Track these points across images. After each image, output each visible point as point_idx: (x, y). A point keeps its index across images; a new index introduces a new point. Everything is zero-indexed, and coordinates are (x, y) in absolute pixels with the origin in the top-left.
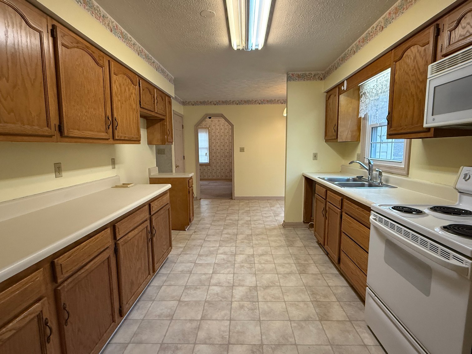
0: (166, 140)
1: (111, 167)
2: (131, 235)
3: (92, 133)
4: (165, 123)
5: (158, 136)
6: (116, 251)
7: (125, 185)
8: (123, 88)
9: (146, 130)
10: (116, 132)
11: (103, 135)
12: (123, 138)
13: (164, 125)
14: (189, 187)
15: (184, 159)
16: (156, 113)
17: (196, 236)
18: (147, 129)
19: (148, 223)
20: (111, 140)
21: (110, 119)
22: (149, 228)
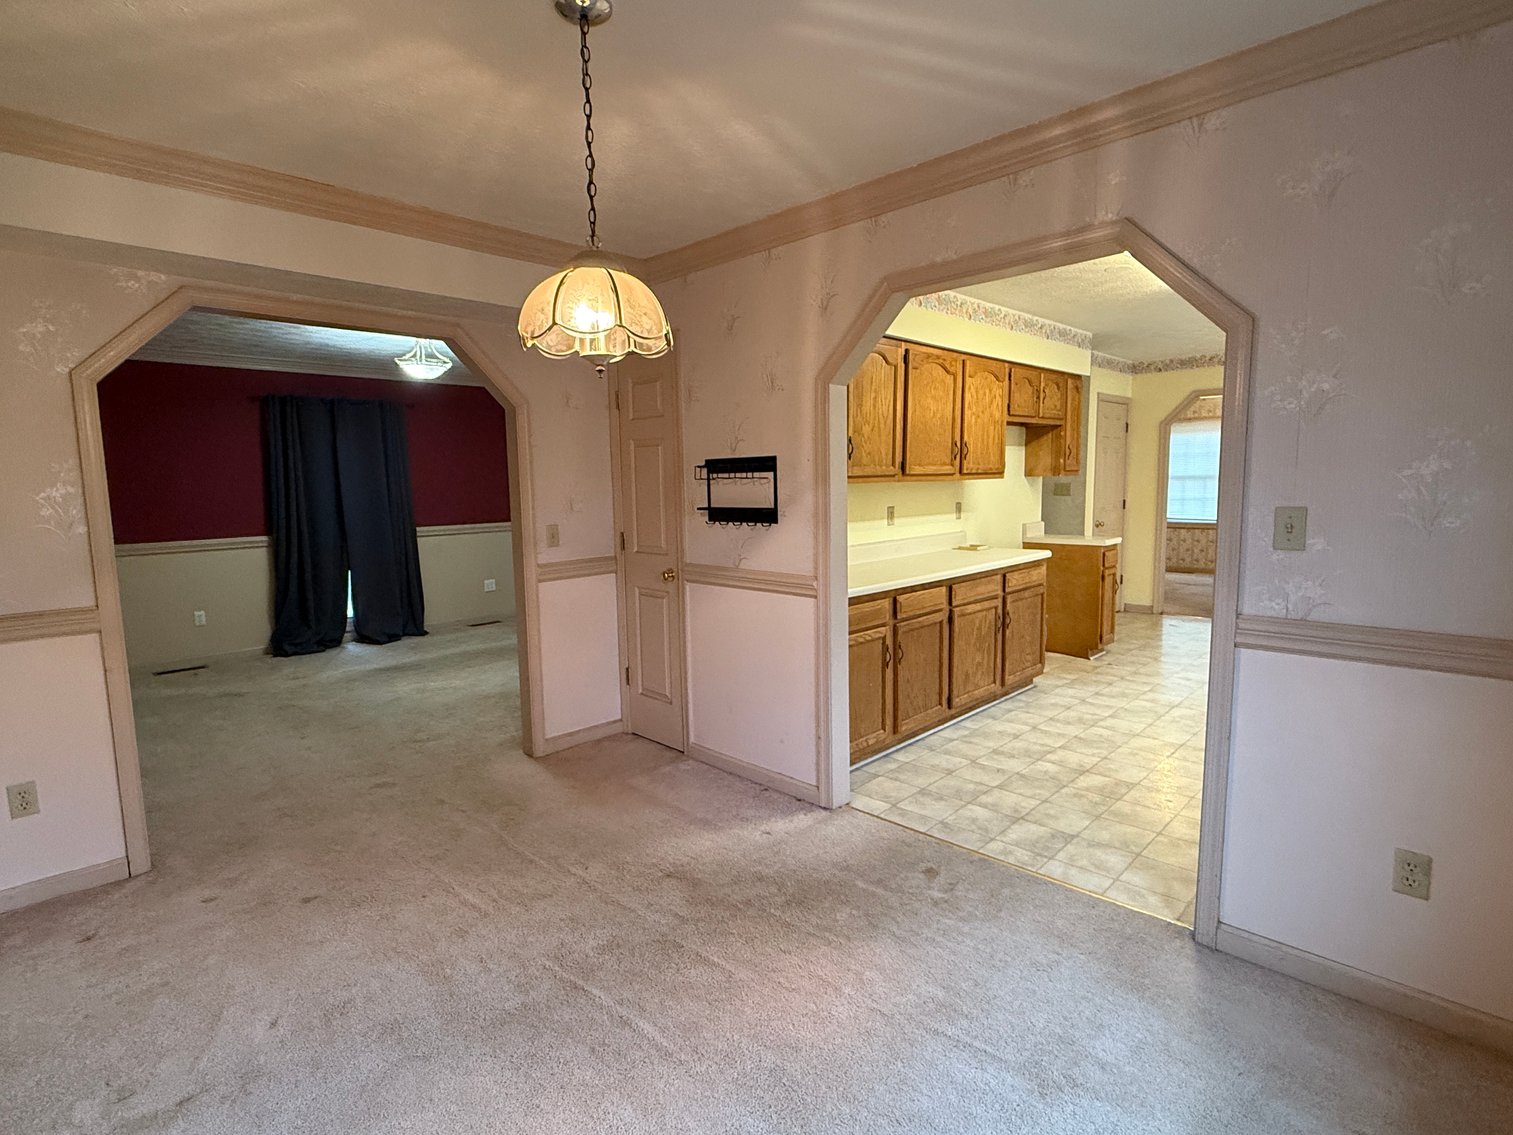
0: (1062, 466)
1: (954, 516)
2: (971, 608)
3: (934, 468)
4: (1062, 433)
5: (1046, 460)
6: (951, 620)
7: (973, 548)
8: (981, 392)
9: (1024, 448)
10: (965, 462)
11: (947, 469)
12: (974, 471)
13: (1059, 437)
14: (1104, 565)
15: (1124, 508)
16: (1043, 418)
17: (1108, 670)
18: (1026, 445)
19: (999, 603)
20: (958, 474)
21: (959, 445)
22: (1000, 611)
